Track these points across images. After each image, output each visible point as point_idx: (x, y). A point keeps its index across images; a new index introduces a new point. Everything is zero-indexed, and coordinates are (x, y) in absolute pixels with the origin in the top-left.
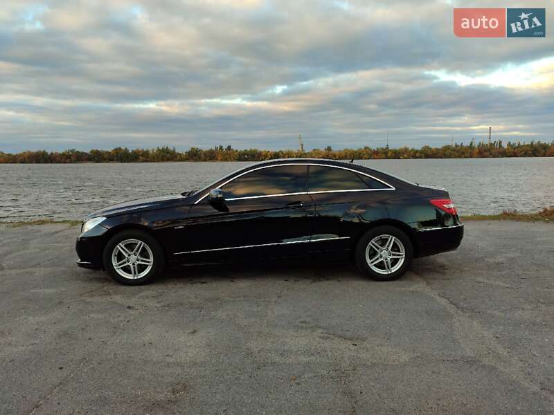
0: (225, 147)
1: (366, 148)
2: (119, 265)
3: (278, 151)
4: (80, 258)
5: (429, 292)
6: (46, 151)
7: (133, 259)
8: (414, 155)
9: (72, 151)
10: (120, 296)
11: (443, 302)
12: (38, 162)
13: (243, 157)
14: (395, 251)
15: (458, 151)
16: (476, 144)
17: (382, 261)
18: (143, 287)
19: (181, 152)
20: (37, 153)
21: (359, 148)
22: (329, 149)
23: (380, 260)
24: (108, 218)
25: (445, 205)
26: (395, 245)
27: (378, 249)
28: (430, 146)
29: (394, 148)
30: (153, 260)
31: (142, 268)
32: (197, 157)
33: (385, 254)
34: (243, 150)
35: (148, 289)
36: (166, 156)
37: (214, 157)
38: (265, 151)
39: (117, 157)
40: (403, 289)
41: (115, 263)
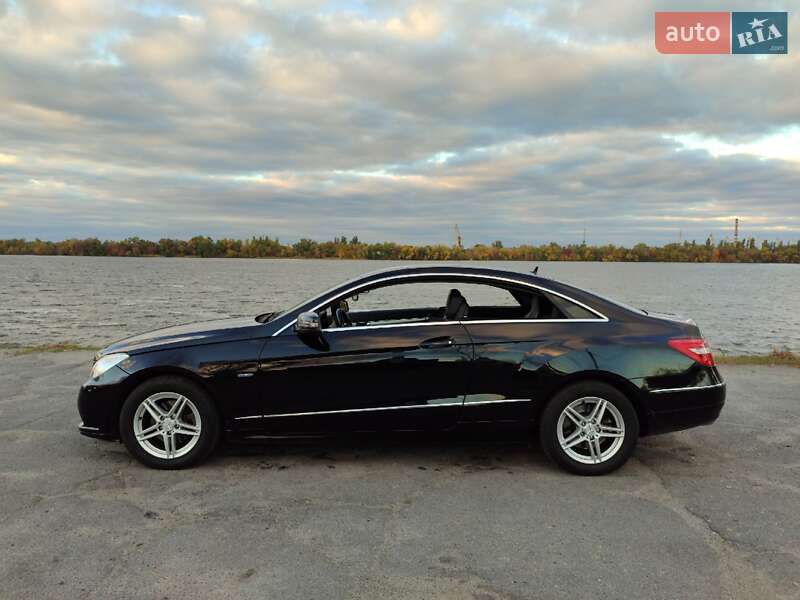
0: (349, 240)
1: (553, 245)
2: (146, 434)
3: (424, 246)
4: (83, 420)
5: (666, 500)
6: (99, 239)
7: (168, 425)
8: (624, 256)
9: (134, 240)
10: (140, 490)
11: (695, 523)
12: (87, 253)
13: (373, 253)
14: (608, 425)
15: (690, 251)
16: (715, 243)
17: (585, 442)
18: (182, 473)
19: (285, 245)
20: (86, 241)
21: (542, 244)
22: (499, 245)
23: (582, 439)
24: (131, 356)
25: (694, 350)
26: (607, 414)
27: (578, 420)
28: (648, 245)
29: (594, 245)
30: (200, 428)
31: (182, 441)
32: (309, 252)
33: (590, 430)
34: (374, 244)
35: (190, 478)
36: (266, 249)
37: (333, 253)
38: (405, 246)
39: (196, 248)
40: (623, 493)
41: (138, 430)
